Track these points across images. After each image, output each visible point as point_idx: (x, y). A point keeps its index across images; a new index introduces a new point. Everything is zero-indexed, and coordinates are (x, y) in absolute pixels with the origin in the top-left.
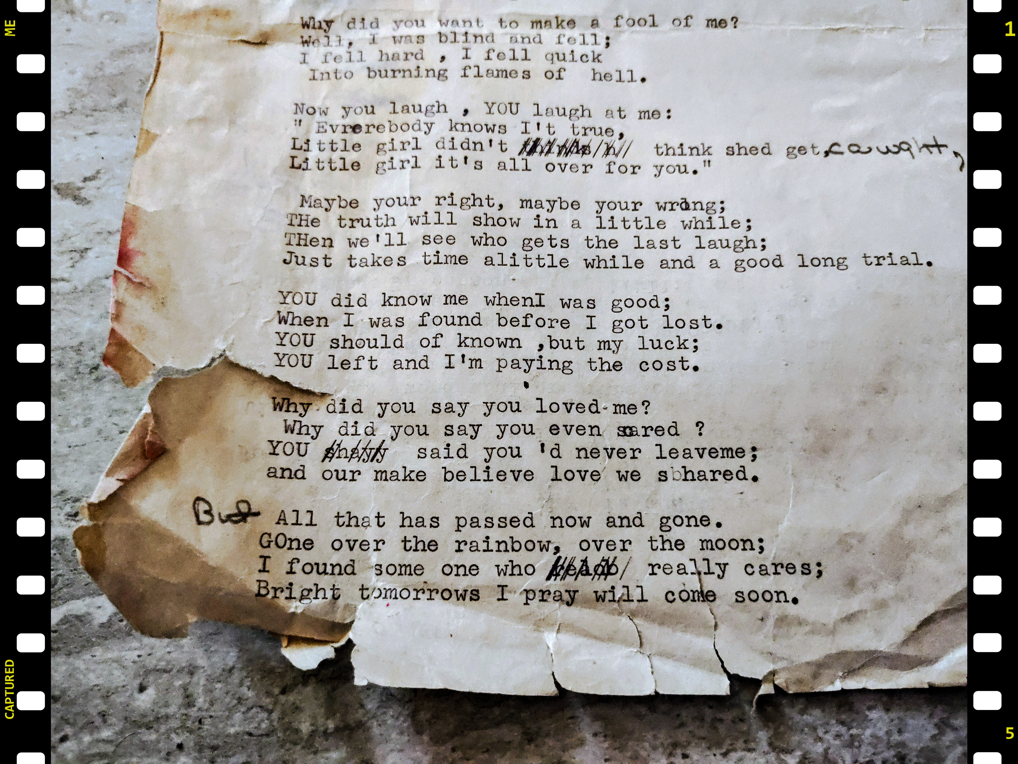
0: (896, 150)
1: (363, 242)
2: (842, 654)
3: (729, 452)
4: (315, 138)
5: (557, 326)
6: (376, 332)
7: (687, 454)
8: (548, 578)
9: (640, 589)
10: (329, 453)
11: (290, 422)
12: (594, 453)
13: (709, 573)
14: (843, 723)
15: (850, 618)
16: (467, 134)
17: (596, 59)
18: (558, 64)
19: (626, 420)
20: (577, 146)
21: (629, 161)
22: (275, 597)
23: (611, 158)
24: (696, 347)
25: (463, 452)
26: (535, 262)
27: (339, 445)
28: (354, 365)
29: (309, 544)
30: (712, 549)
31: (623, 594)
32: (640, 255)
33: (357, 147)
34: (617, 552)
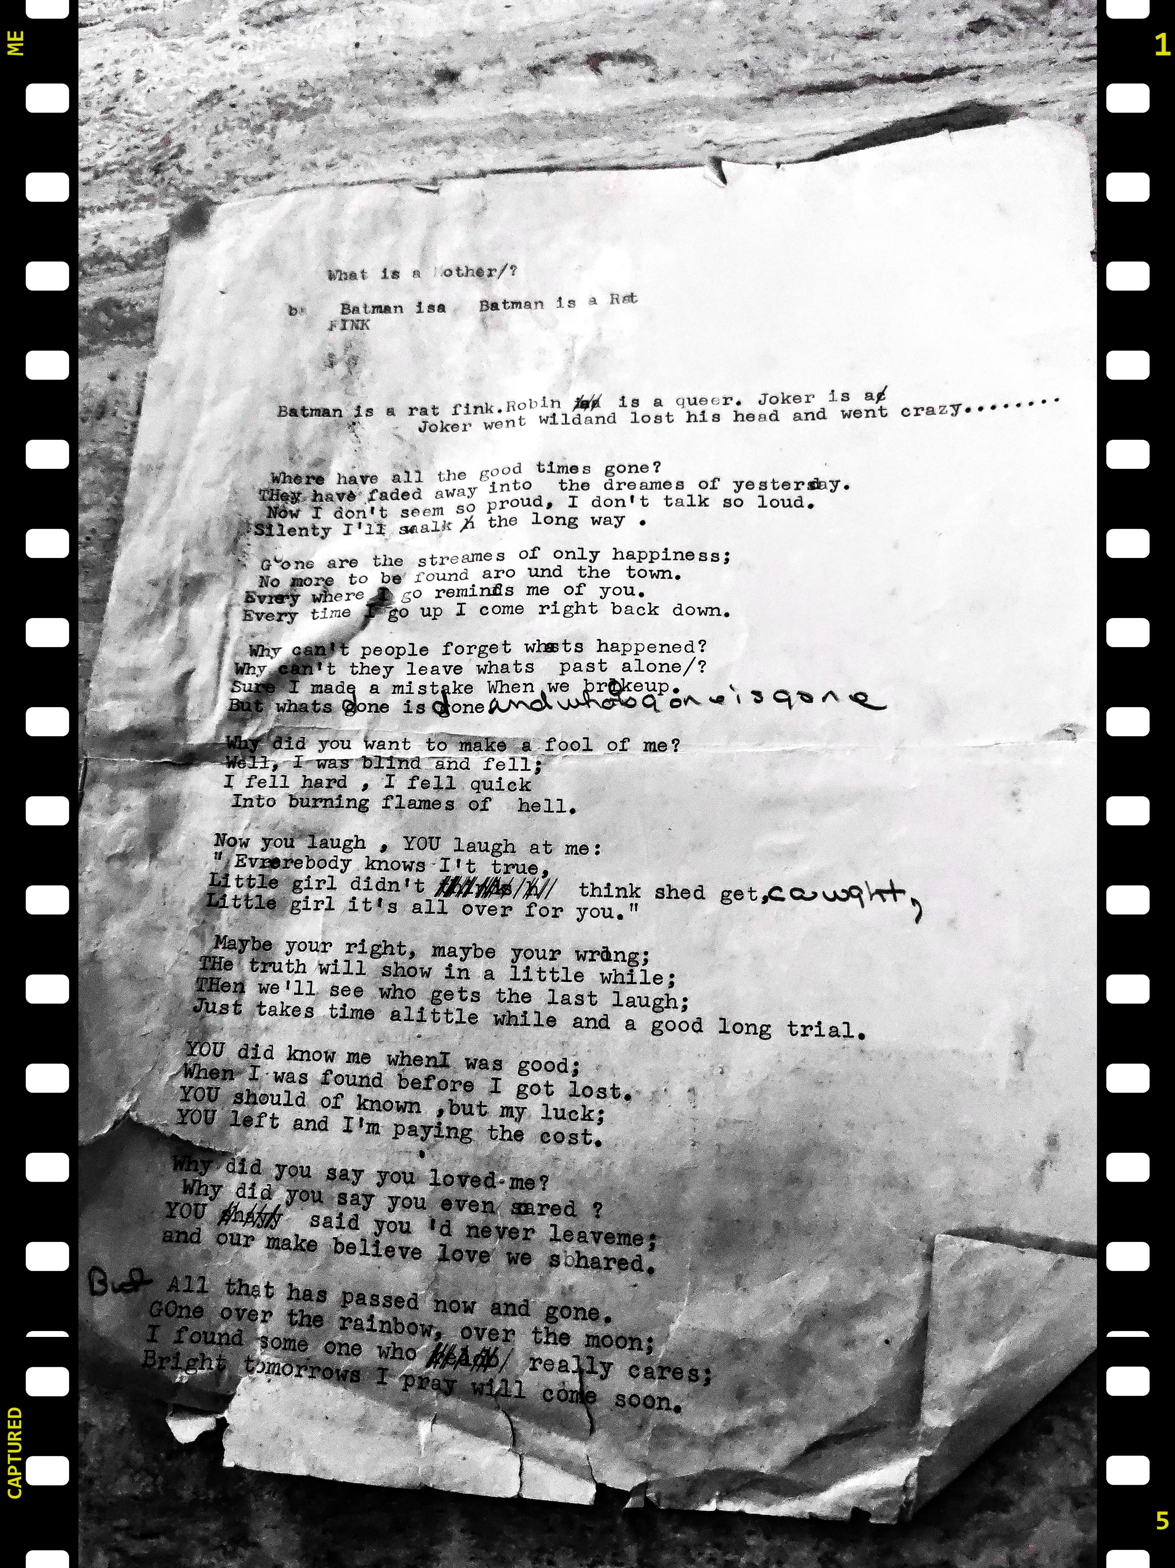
0: (844, 895)
1: (275, 989)
2: (720, 1473)
3: (627, 1239)
4: (234, 872)
5: (460, 1089)
6: (280, 1088)
7: (582, 1237)
8: (428, 1366)
9: (518, 1385)
10: (226, 1215)
11: (190, 1182)
12: (486, 1232)
13: (592, 1372)
14: (717, 1546)
15: (733, 1433)
16: (383, 873)
17: (525, 787)
18: (485, 794)
19: (522, 1196)
20: (497, 886)
21: (552, 901)
22: (161, 1367)
23: (533, 898)
24: (601, 1120)
25: (354, 1224)
26: (443, 1016)
27: (236, 1207)
28: (256, 1122)
29: (199, 1312)
30: (598, 1346)
31: (500, 1389)
32: (553, 1010)
33: (274, 883)
34: (499, 1343)
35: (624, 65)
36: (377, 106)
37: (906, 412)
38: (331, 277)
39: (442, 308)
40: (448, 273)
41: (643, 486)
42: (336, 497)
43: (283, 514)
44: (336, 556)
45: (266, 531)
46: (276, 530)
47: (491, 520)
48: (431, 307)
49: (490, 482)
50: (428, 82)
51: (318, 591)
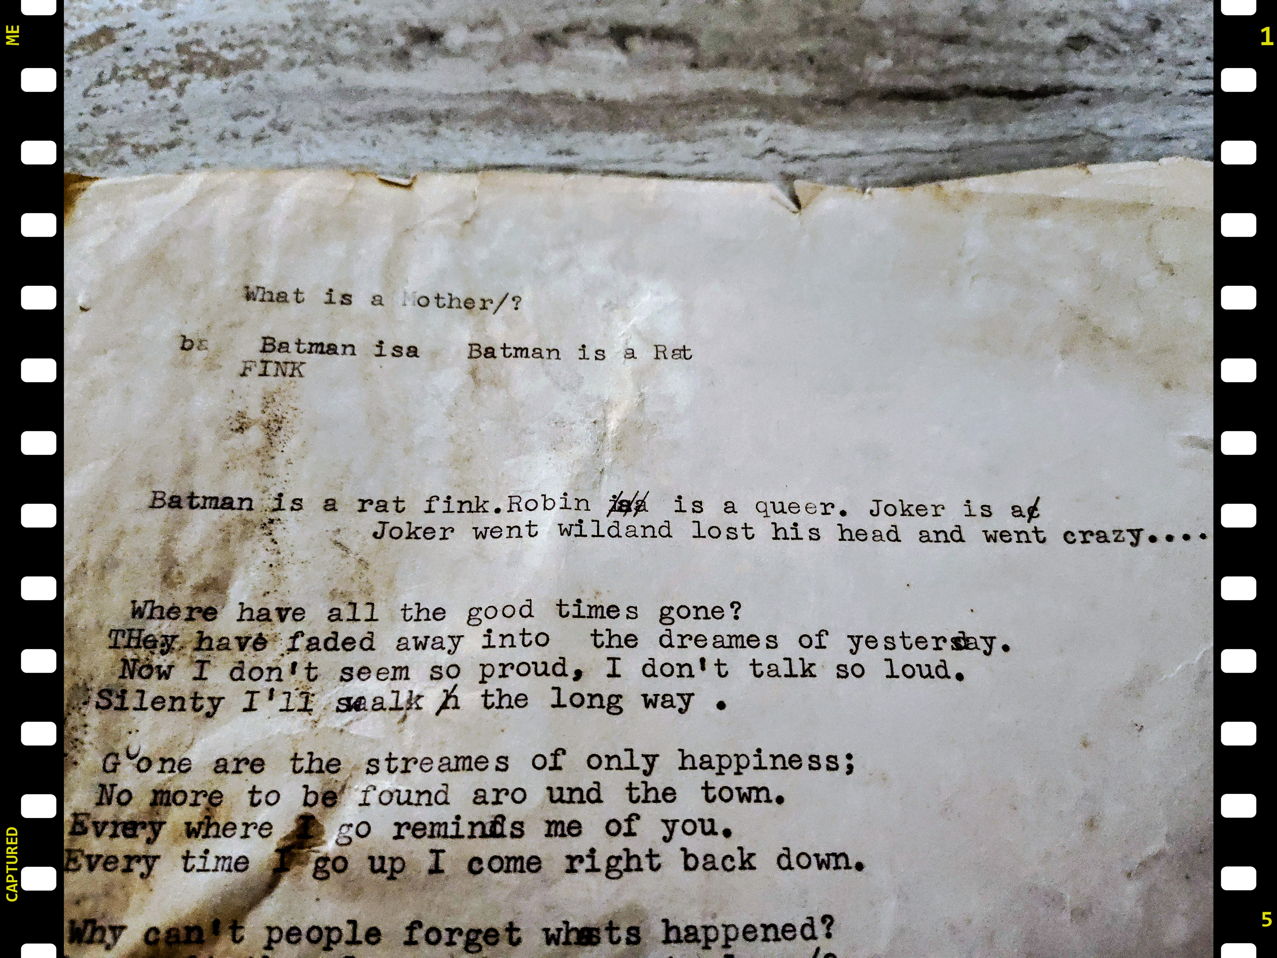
35: (656, 44)
36: (327, 67)
37: (1069, 537)
38: (249, 296)
39: (413, 352)
40: (423, 302)
41: (719, 642)
42: (234, 644)
43: (145, 672)
44: (229, 752)
45: (116, 702)
46: (132, 701)
47: (486, 696)
48: (397, 350)
49: (483, 629)
50: (400, 41)
51: (195, 815)
